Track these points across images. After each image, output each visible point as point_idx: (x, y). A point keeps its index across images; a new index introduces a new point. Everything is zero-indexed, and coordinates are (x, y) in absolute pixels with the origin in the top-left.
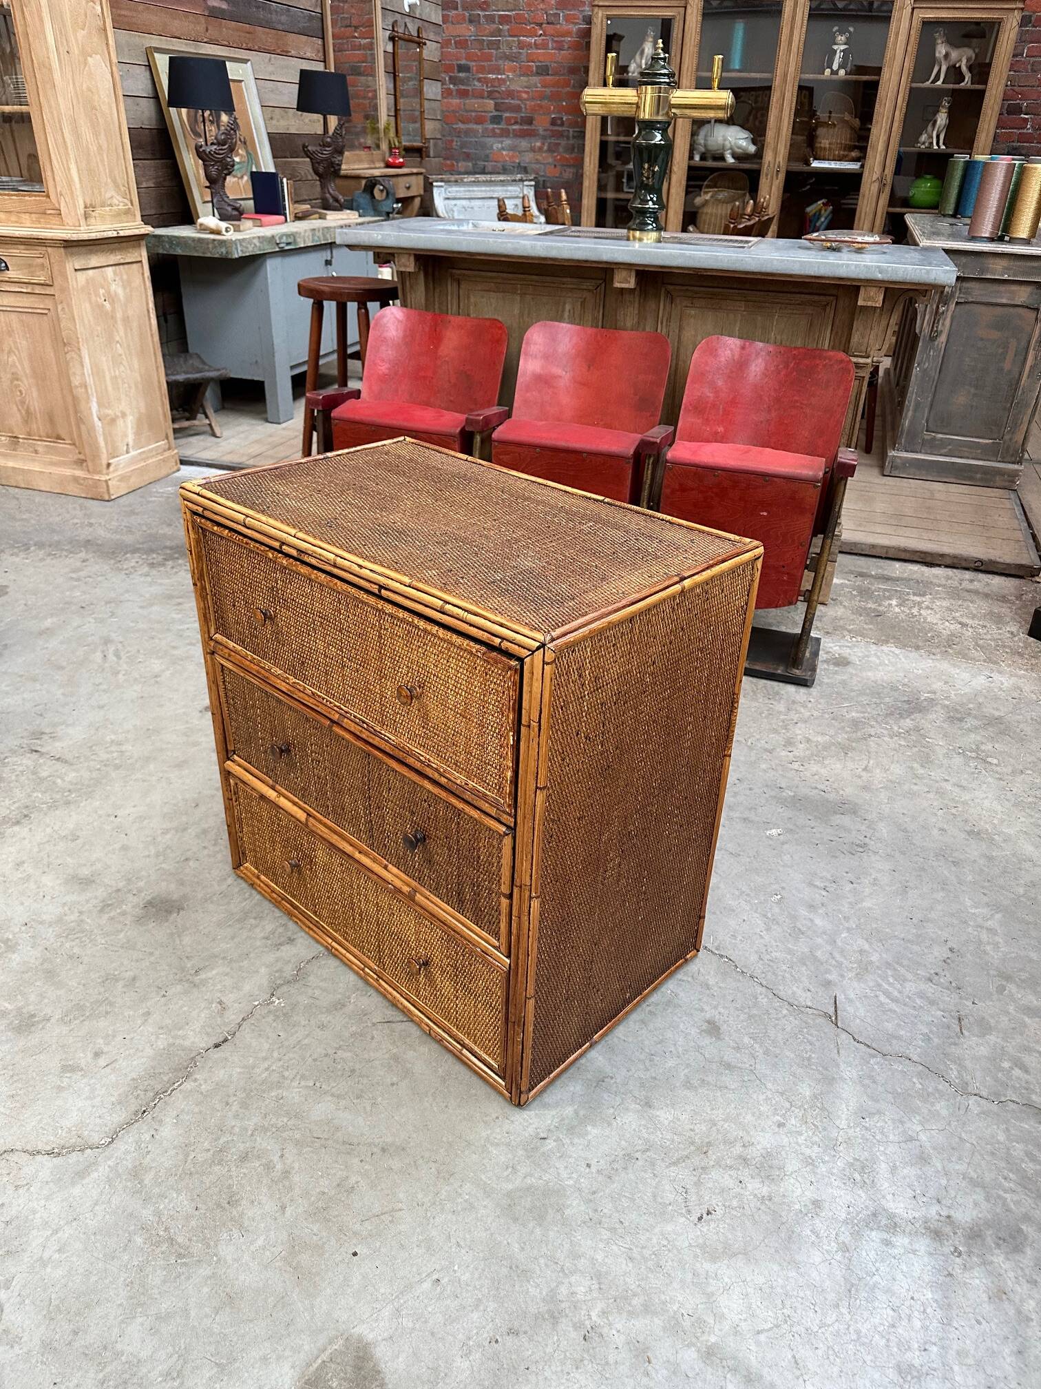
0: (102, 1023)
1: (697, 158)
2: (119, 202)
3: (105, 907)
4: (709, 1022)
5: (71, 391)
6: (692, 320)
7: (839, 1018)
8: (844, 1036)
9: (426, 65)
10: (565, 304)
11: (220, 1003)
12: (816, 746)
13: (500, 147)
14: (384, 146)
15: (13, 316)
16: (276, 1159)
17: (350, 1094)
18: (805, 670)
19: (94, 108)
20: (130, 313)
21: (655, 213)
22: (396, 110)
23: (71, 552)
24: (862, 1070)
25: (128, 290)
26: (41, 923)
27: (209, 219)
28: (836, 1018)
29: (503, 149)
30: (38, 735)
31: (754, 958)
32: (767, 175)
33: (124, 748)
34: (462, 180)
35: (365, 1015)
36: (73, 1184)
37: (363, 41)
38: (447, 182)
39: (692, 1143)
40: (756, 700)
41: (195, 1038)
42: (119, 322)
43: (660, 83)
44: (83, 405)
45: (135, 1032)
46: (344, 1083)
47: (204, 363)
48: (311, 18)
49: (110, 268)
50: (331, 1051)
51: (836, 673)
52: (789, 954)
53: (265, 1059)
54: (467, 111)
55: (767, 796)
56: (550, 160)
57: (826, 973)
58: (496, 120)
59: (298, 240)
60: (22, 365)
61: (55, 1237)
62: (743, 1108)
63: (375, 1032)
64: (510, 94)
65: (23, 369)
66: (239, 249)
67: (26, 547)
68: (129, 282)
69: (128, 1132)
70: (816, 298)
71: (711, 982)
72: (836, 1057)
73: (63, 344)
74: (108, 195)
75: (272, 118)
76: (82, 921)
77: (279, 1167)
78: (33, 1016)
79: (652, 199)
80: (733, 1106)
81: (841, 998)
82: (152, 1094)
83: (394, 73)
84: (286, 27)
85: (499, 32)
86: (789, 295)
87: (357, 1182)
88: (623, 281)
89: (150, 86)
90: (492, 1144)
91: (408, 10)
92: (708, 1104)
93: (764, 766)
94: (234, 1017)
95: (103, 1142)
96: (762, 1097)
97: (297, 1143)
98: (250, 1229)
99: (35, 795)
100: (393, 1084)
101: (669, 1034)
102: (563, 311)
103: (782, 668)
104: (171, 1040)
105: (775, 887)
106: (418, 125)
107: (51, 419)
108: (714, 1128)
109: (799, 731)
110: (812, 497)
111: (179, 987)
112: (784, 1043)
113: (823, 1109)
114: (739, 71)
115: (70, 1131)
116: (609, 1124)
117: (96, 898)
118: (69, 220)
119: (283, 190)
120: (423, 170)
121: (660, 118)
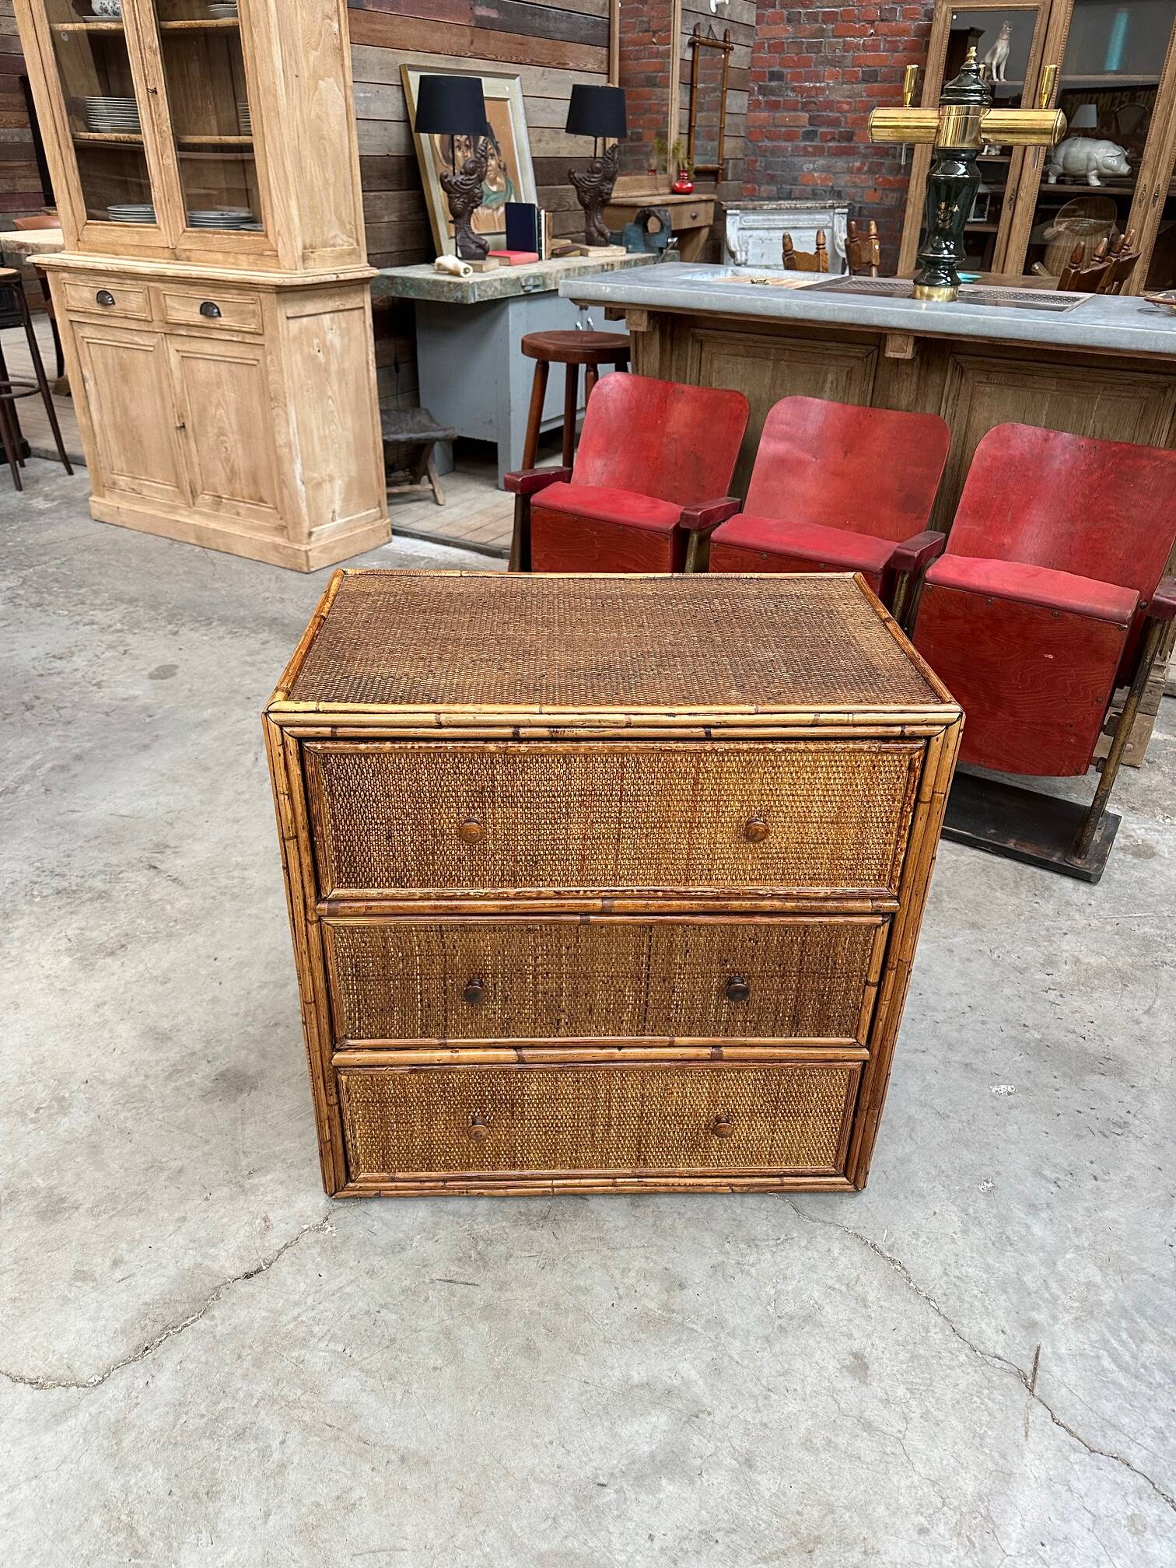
0: (132, 1223)
1: (1052, 180)
2: (344, 242)
3: (175, 1072)
4: (855, 1355)
5: (275, 451)
6: (986, 399)
7: (1038, 1381)
8: (1040, 1410)
9: (732, 74)
10: (826, 375)
11: (266, 1220)
12: (1086, 970)
13: (812, 168)
14: (672, 169)
15: (223, 366)
16: (275, 1444)
17: (382, 1371)
18: (1090, 862)
19: (322, 138)
20: (347, 365)
21: (949, 264)
22: (690, 127)
23: (253, 632)
24: (1056, 1468)
25: (346, 339)
26: (103, 1082)
27: (449, 259)
28: (1033, 1381)
29: (814, 170)
30: (161, 848)
31: (936, 1270)
32: (1140, 202)
33: (246, 874)
34: (761, 207)
35: (425, 1266)
36: (47, 1429)
37: (662, 48)
38: (744, 209)
39: (795, 1533)
40: (1017, 895)
41: (227, 1262)
42: (333, 375)
43: (969, 102)
44: (286, 466)
45: (164, 1241)
46: (378, 1355)
47: (432, 420)
48: (597, 24)
49: (327, 316)
50: (374, 1308)
51: (1134, 866)
52: (986, 1271)
53: (297, 1304)
54: (776, 126)
55: (1004, 1035)
56: (870, 183)
57: (1033, 1309)
58: (809, 135)
59: (549, 282)
60: (229, 419)
61: (9, 1496)
62: (875, 1493)
63: (430, 1292)
64: (829, 105)
65: (230, 424)
66: (477, 293)
67: (209, 622)
68: (348, 330)
69: (122, 1373)
70: (1154, 377)
71: (871, 1297)
72: (1022, 1441)
73: (270, 399)
74: (331, 234)
75: (540, 141)
76: (145, 1087)
77: (276, 1456)
78: (63, 1200)
79: (947, 247)
80: (862, 1487)
81: (1047, 1350)
82: (160, 1327)
83: (692, 84)
84: (566, 37)
85: (821, 33)
86: (1118, 373)
87: (361, 1498)
88: (900, 351)
89: (401, 109)
90: (536, 1480)
91: (714, 10)
92: (828, 1478)
93: (1007, 991)
94: (274, 1241)
95: (92, 1380)
96: (904, 1483)
97: (306, 1428)
98: (223, 1536)
99: (139, 921)
100: (435, 1369)
101: (798, 1364)
102: (825, 381)
103: (1059, 854)
104: (199, 1260)
105: (989, 1170)
106: (716, 143)
107: (254, 479)
108: (830, 1518)
109: (1068, 946)
110: (1116, 642)
111: (226, 1190)
112: (953, 1406)
113: (987, 1518)
114: (1116, 73)
115: (61, 1358)
116: (692, 1482)
117: (167, 1060)
118: (286, 262)
119: (540, 224)
120: (714, 197)
121: (965, 146)
